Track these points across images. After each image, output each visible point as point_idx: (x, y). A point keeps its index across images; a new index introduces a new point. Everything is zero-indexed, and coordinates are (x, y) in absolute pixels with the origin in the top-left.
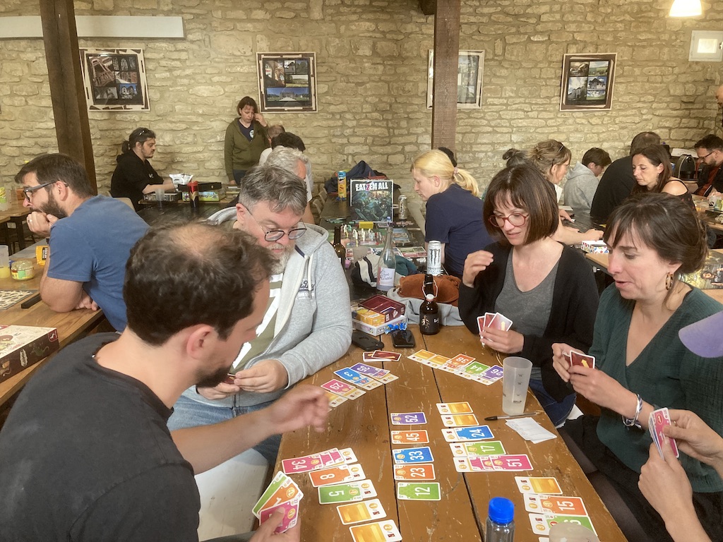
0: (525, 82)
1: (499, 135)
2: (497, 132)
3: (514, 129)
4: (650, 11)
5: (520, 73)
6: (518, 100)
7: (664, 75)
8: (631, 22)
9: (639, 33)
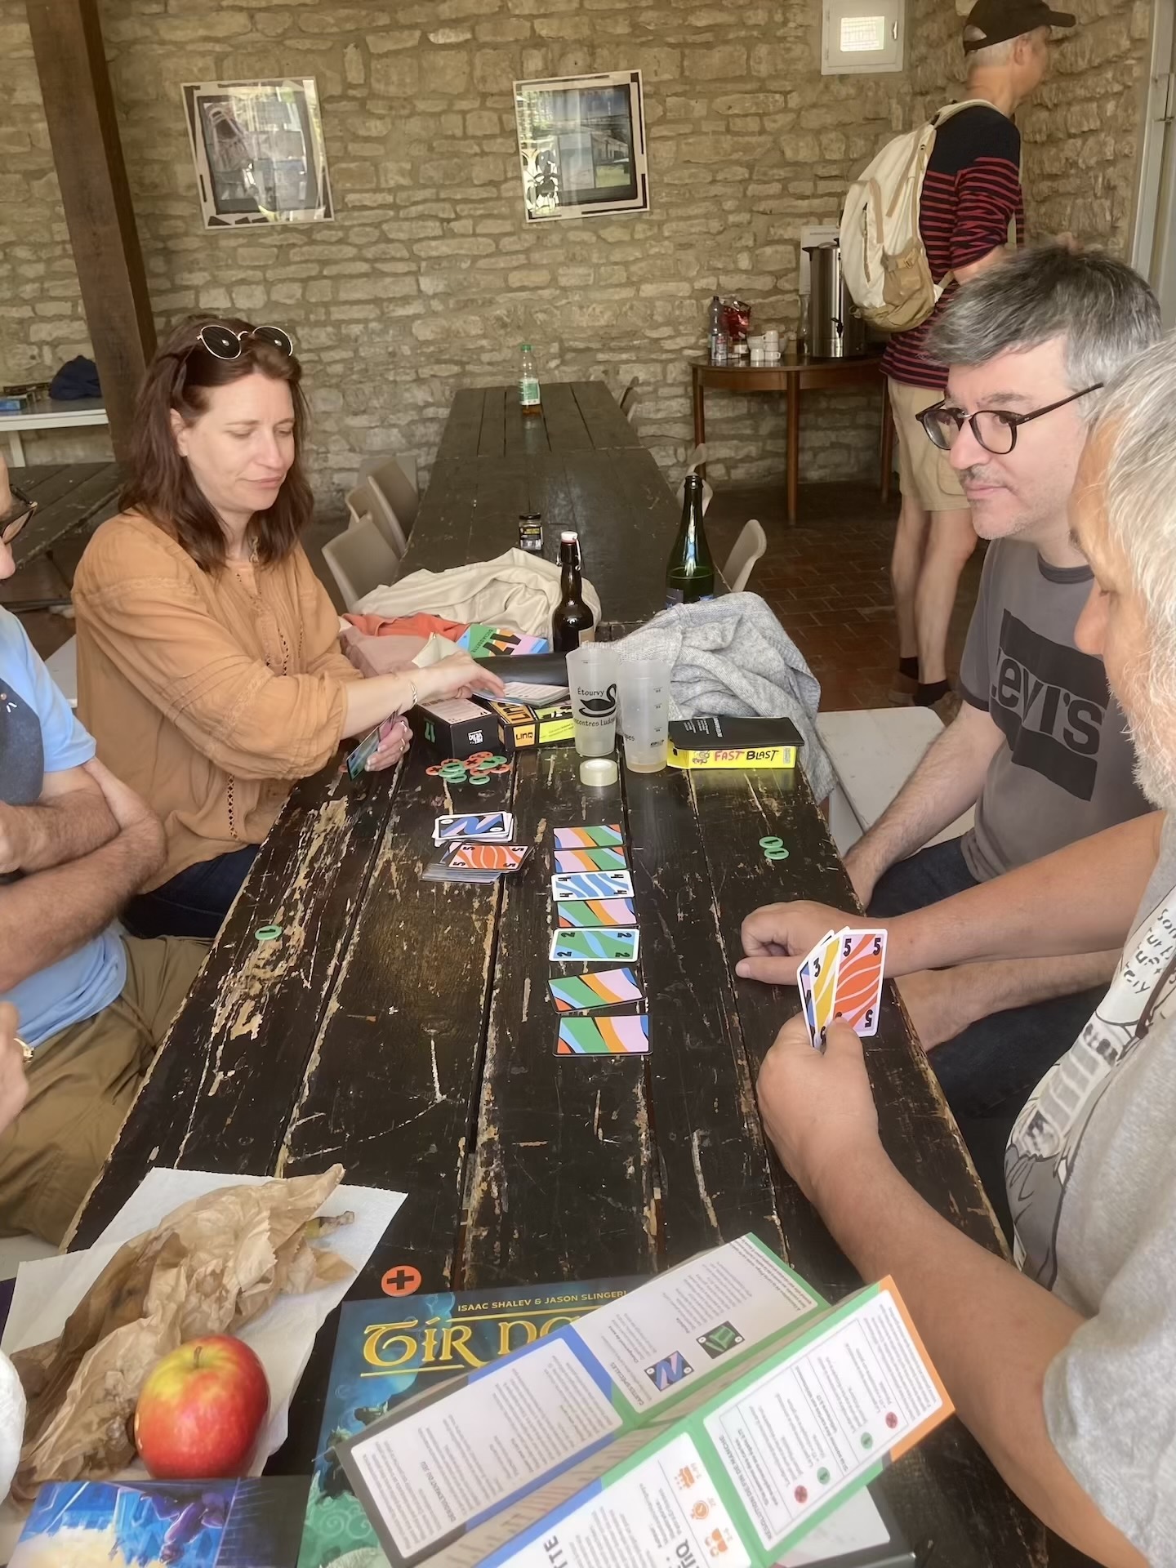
0: (431, 149)
1: (388, 280)
2: (385, 274)
3: (424, 264)
5: (414, 126)
6: (420, 195)
7: (765, 114)
9: (692, 11)
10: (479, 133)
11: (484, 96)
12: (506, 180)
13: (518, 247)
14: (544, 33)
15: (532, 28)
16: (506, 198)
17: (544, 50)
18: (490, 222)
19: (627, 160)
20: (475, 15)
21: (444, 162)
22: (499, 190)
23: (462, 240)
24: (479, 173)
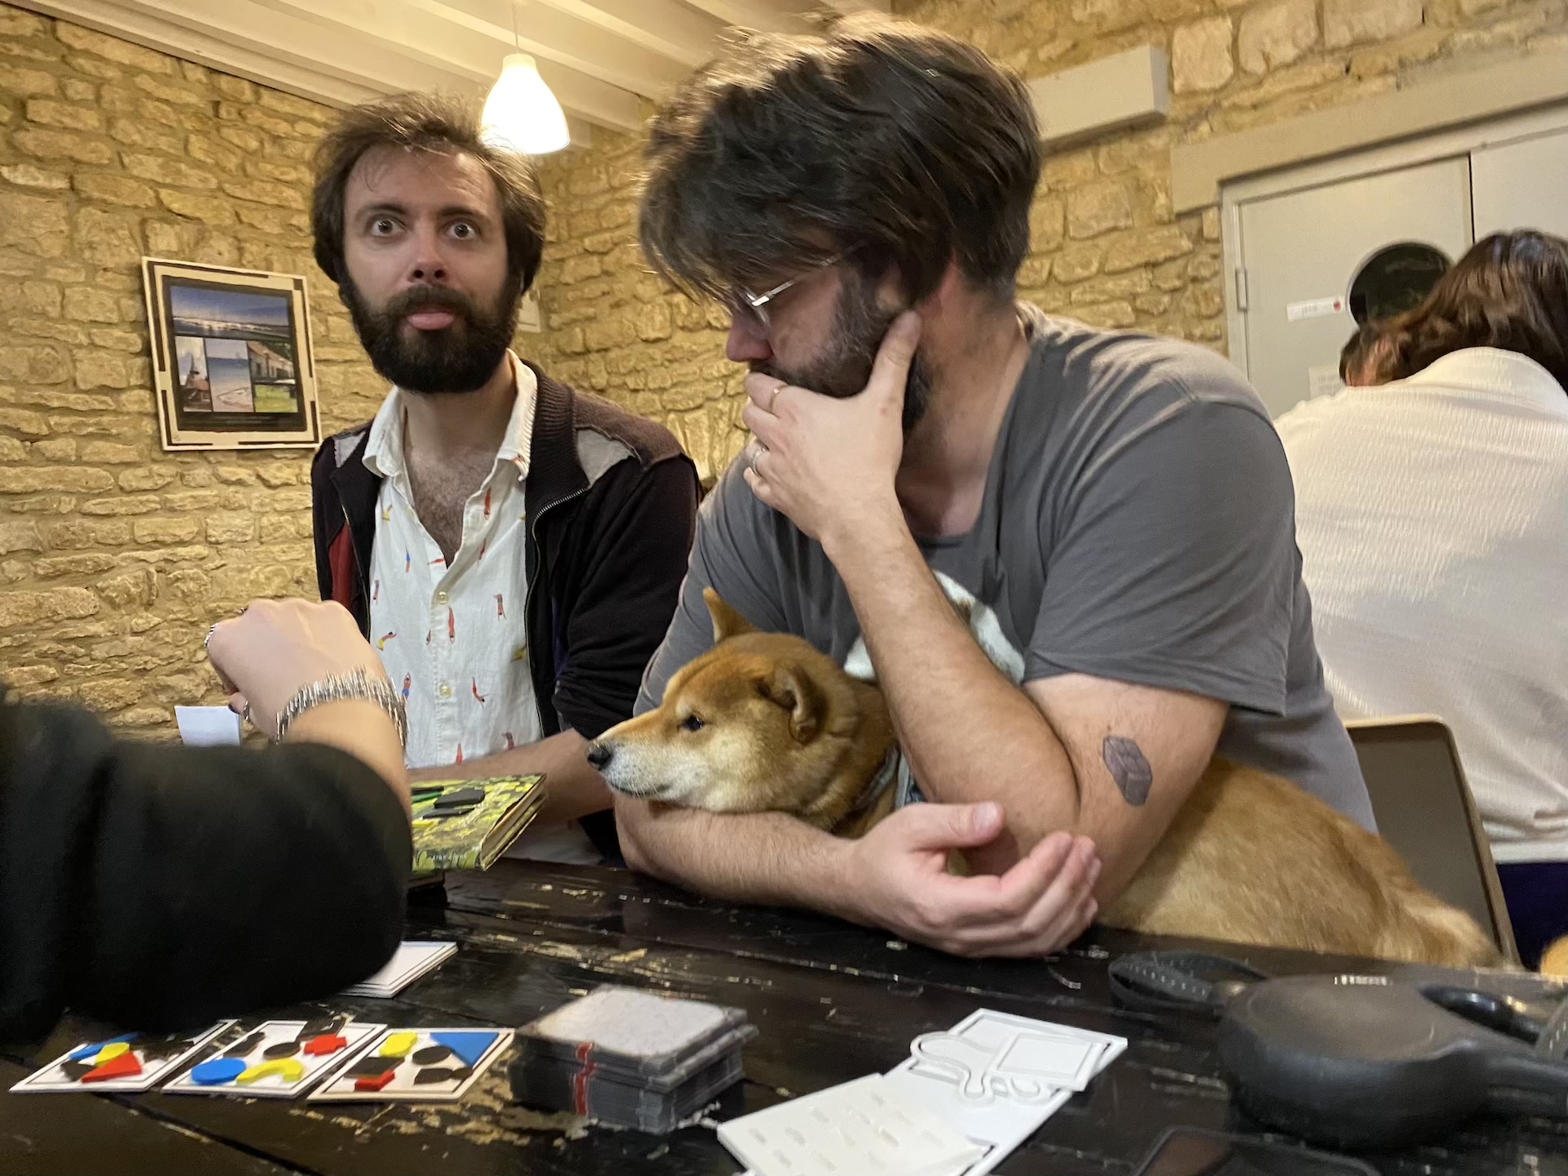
10: (84, 318)
11: (94, 269)
12: (130, 388)
13: (147, 485)
14: (175, 207)
15: (158, 197)
16: (128, 413)
17: (177, 228)
18: (100, 444)
19: (293, 382)
20: (71, 158)
21: (31, 351)
22: (117, 402)
23: (61, 468)
24: (89, 371)
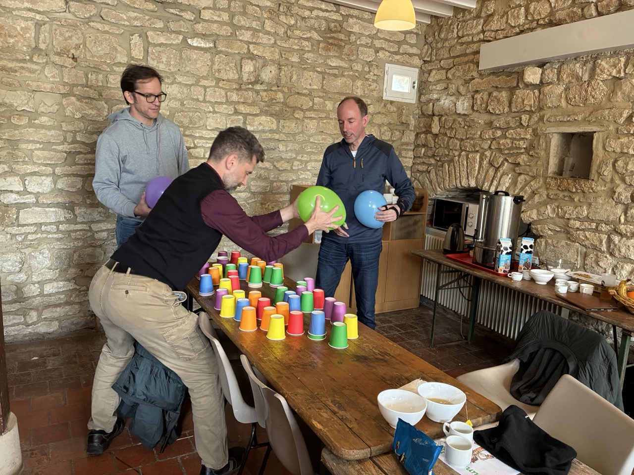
4: (340, 32)
8: (319, 42)
9: (329, 57)
10: (213, 100)
11: (218, 80)
14: (255, 52)
15: (248, 49)
17: (254, 62)
20: (216, 34)
21: (191, 114)
